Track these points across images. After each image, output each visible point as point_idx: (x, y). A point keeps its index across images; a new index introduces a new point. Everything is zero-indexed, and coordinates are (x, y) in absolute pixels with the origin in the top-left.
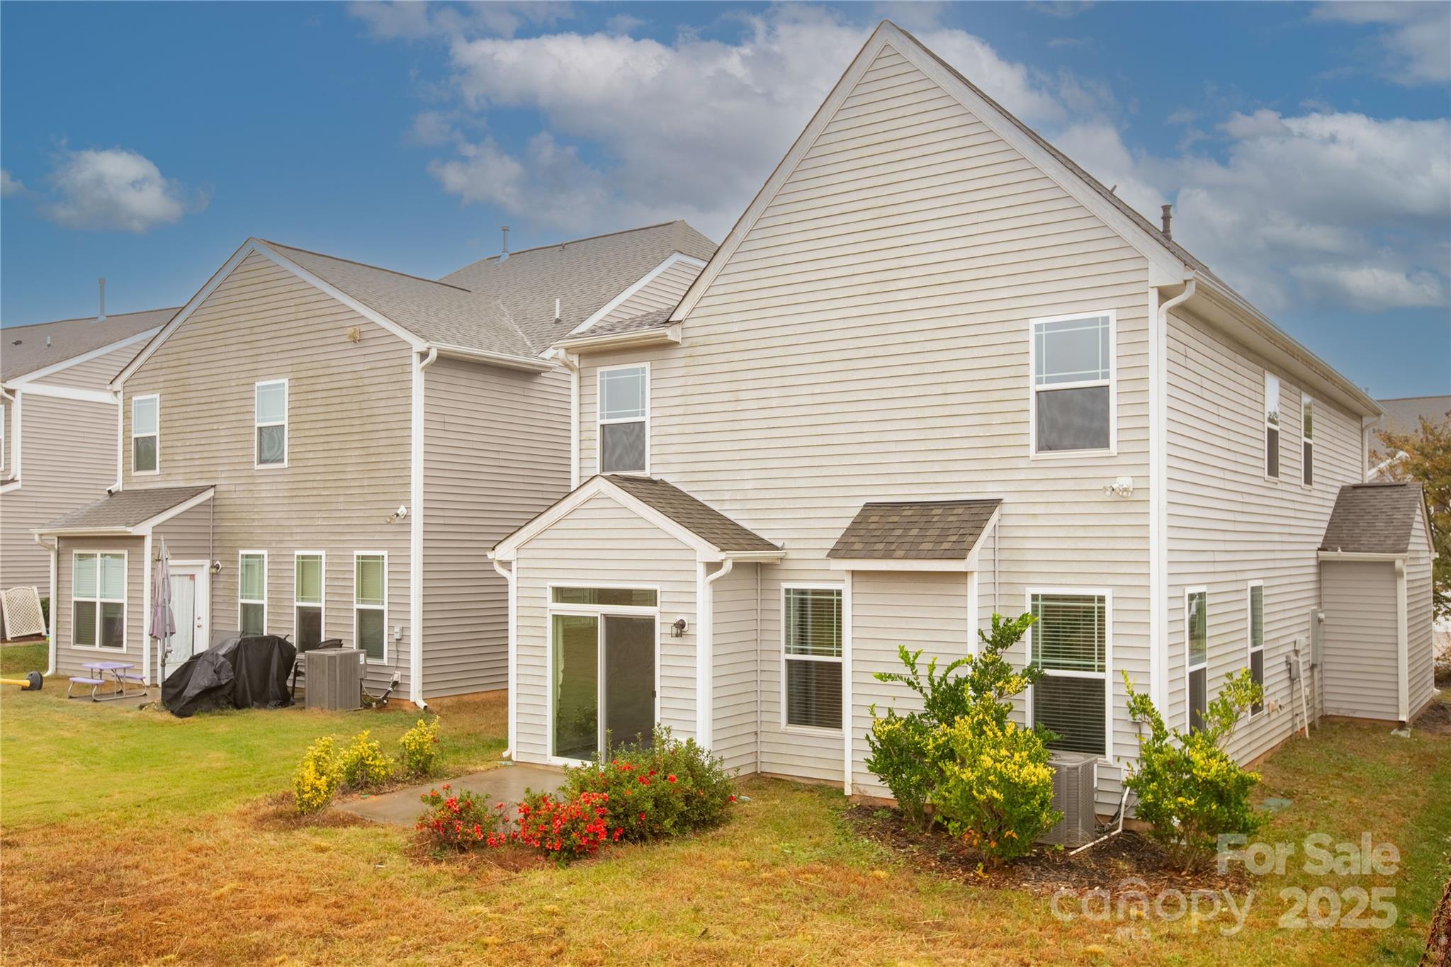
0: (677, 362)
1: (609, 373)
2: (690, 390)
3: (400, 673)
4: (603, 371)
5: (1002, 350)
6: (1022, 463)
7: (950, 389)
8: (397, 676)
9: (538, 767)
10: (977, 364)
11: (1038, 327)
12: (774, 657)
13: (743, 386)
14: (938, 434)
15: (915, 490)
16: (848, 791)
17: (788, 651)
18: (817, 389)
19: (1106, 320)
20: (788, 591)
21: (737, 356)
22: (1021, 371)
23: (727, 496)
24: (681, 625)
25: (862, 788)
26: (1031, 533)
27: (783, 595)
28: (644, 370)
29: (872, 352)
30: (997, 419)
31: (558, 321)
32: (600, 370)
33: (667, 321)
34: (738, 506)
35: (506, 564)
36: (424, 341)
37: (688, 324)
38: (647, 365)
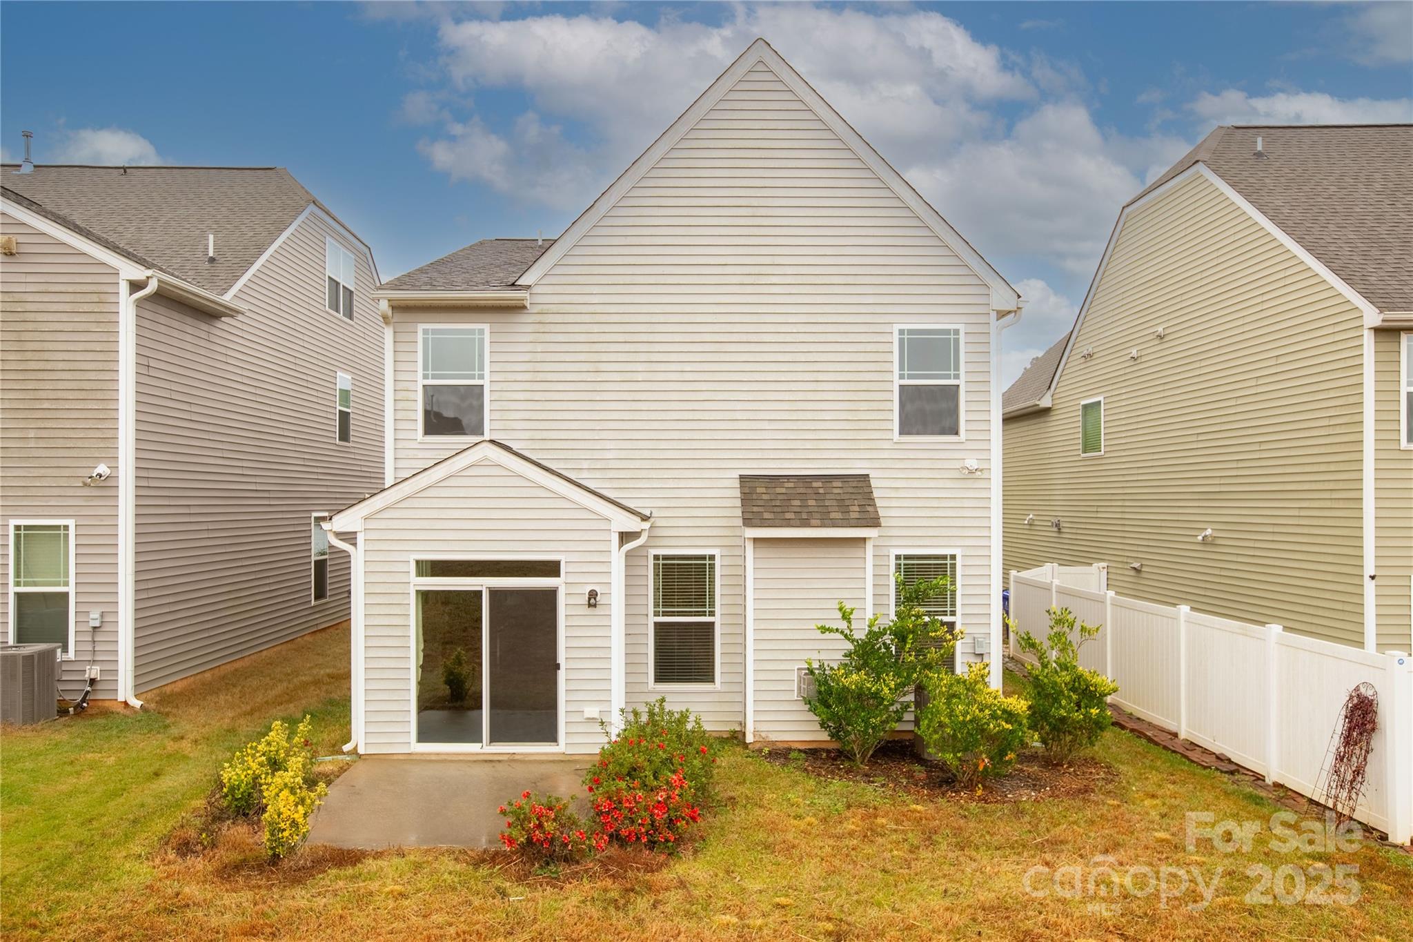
0: (522, 326)
1: (434, 332)
2: (539, 357)
3: (98, 668)
4: (424, 329)
5: (869, 347)
6: (886, 445)
7: (821, 377)
8: (94, 672)
9: (395, 757)
10: (846, 357)
11: (901, 332)
12: (642, 620)
13: (604, 357)
14: (809, 416)
15: (786, 464)
16: (750, 738)
17: (656, 614)
18: (688, 367)
19: (957, 332)
20: (656, 557)
21: (596, 328)
22: (886, 367)
23: (585, 465)
24: (593, 594)
25: (763, 735)
26: (894, 503)
27: (651, 562)
28: (482, 332)
29: (744, 338)
30: (864, 406)
31: (212, 260)
32: (421, 327)
33: (513, 285)
34: (598, 475)
35: (350, 537)
36: (143, 268)
37: (535, 290)
38: (486, 327)
